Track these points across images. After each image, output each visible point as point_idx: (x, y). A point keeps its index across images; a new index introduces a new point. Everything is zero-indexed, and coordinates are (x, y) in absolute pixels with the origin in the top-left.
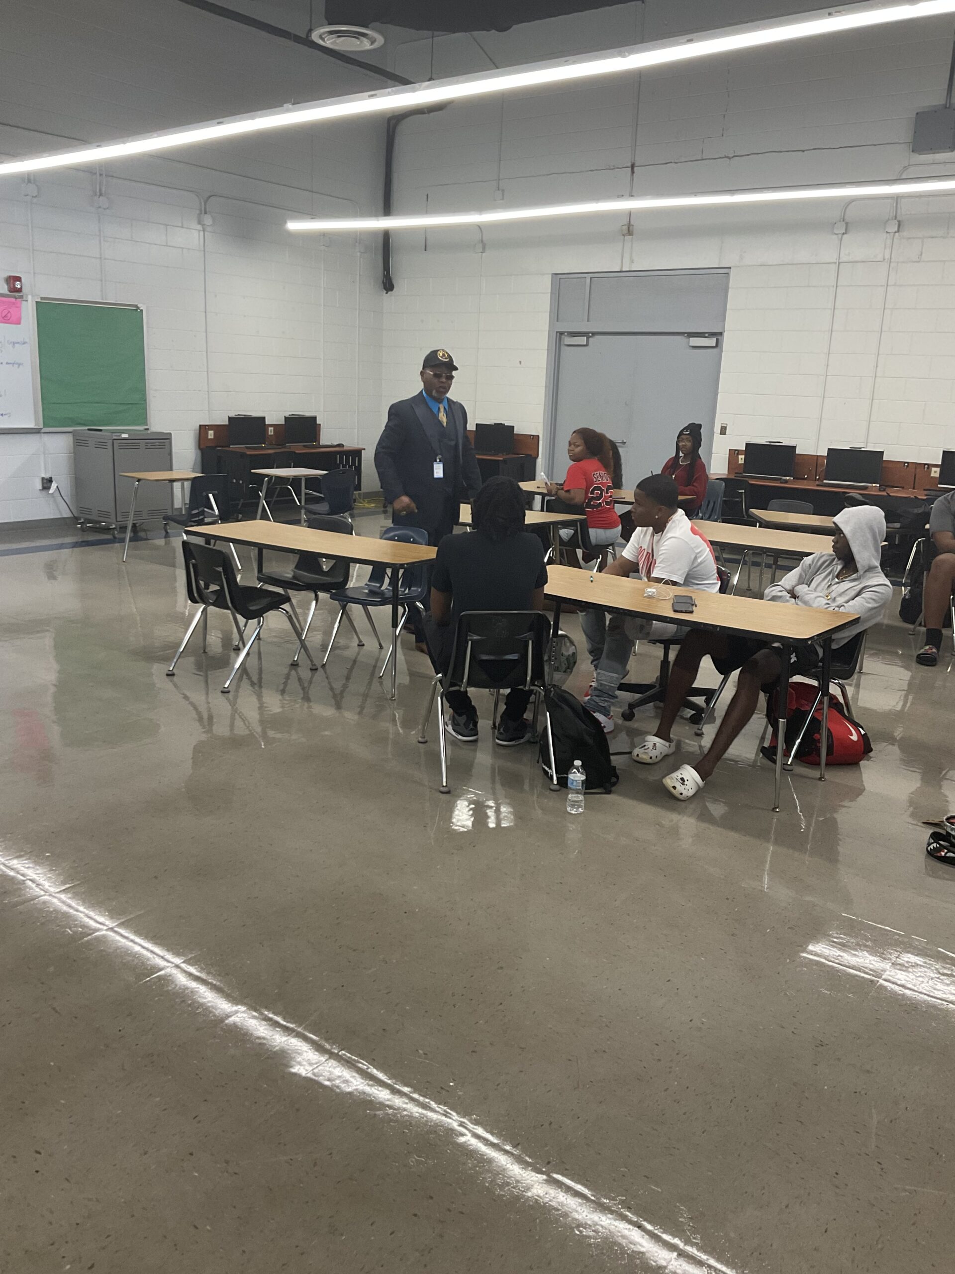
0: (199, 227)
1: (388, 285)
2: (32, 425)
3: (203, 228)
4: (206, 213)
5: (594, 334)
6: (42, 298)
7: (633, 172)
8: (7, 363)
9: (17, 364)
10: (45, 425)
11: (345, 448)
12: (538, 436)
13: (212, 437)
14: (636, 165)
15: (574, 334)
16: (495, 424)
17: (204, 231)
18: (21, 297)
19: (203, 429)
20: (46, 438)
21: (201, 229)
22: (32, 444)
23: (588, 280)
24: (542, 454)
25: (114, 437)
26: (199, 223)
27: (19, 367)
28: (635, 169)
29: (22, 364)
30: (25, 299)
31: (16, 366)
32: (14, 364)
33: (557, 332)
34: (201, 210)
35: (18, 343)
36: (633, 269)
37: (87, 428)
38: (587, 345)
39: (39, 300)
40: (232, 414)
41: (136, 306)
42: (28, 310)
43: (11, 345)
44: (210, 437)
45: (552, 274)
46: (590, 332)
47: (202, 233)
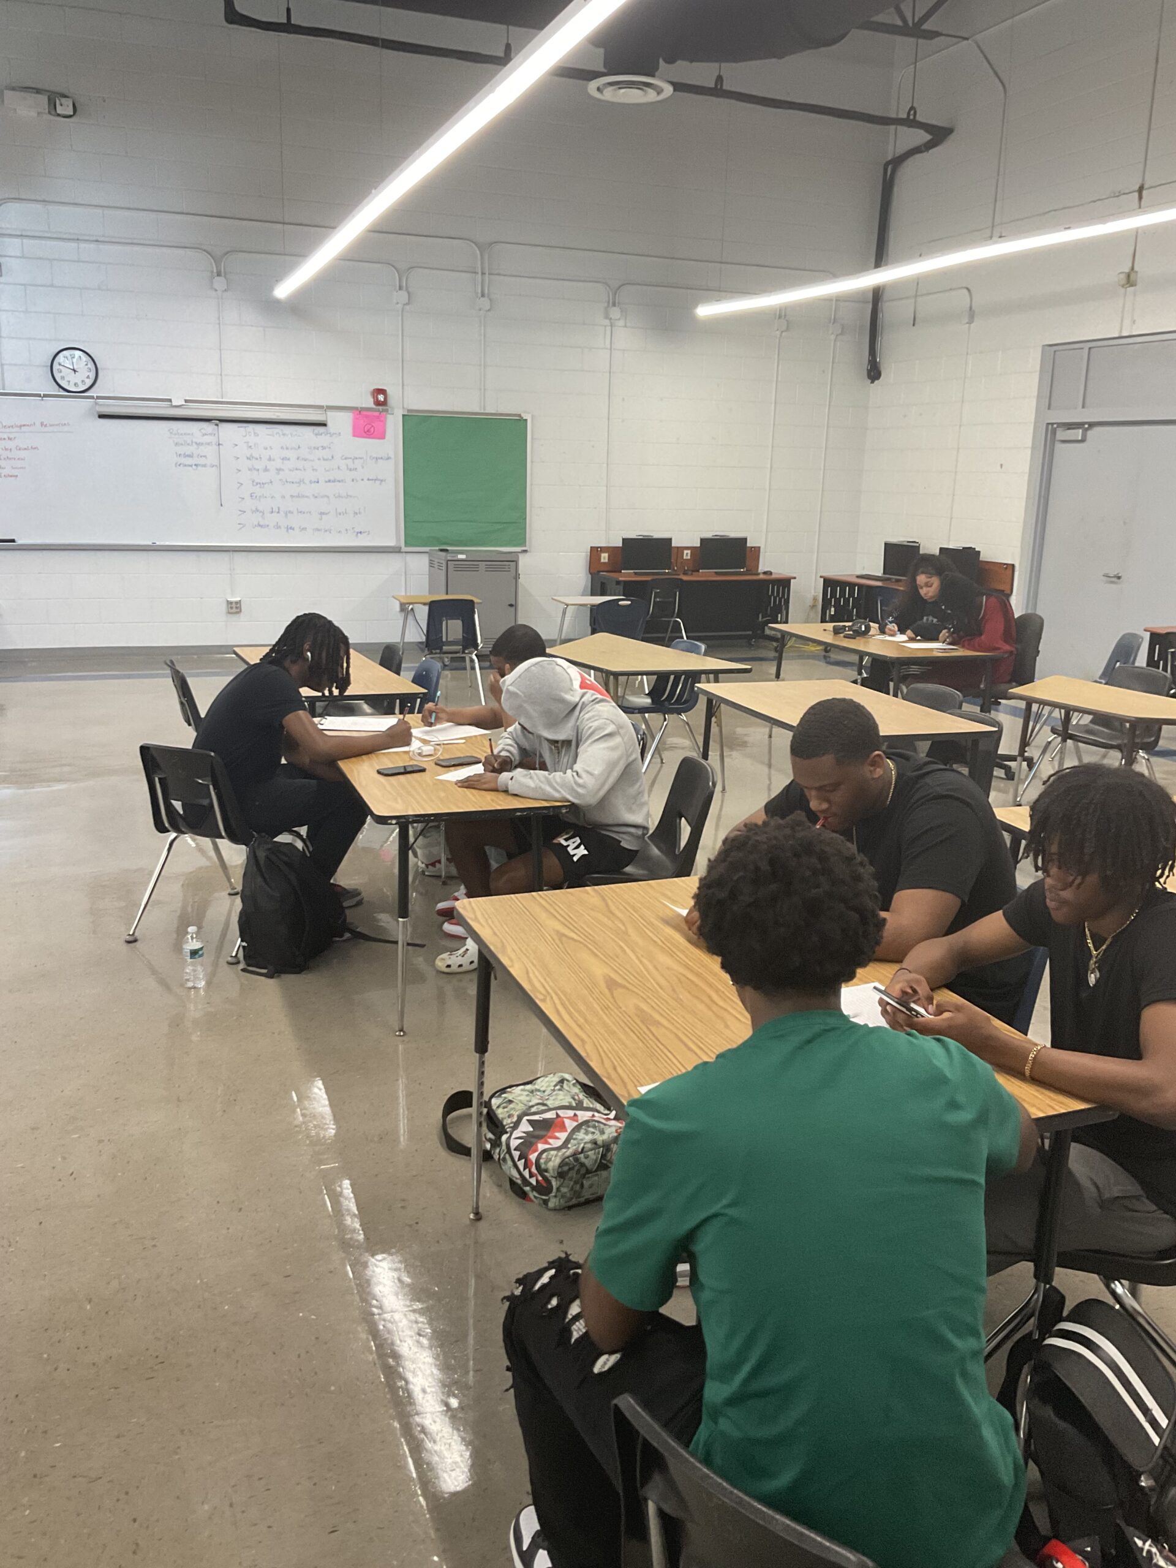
0: (607, 322)
1: (874, 373)
2: (392, 543)
3: (611, 323)
4: (614, 305)
5: (1092, 425)
6: (409, 411)
7: (1140, 198)
8: (368, 480)
9: (379, 480)
10: (406, 544)
11: (774, 576)
12: (1013, 566)
13: (606, 560)
14: (1146, 186)
15: (1070, 426)
16: (964, 548)
17: (611, 326)
18: (387, 411)
19: (595, 552)
20: (409, 558)
21: (609, 324)
22: (395, 563)
23: (1086, 351)
24: (1018, 589)
25: (449, 558)
26: (607, 317)
27: (380, 484)
28: (1145, 193)
29: (385, 481)
30: (390, 412)
31: (378, 482)
32: (375, 480)
33: (1048, 424)
34: (609, 302)
35: (382, 458)
36: (1134, 333)
37: (437, 548)
38: (1083, 441)
39: (406, 413)
40: (632, 535)
41: (520, 415)
42: (394, 425)
43: (374, 460)
44: (602, 560)
45: (1044, 346)
46: (1086, 423)
47: (608, 329)
